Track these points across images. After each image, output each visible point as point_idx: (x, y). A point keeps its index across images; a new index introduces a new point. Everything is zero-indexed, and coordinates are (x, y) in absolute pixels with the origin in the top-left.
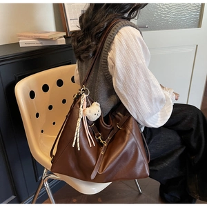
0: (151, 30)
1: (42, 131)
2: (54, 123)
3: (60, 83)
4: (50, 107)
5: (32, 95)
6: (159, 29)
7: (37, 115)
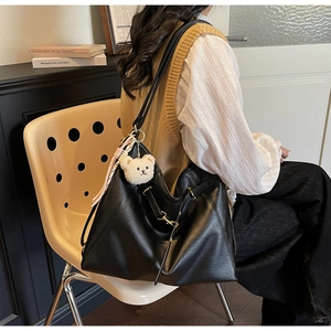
0: (252, 45)
1: (66, 205)
2: (87, 194)
3: (98, 128)
4: (81, 167)
5: (52, 144)
6: (267, 45)
7: (59, 178)
